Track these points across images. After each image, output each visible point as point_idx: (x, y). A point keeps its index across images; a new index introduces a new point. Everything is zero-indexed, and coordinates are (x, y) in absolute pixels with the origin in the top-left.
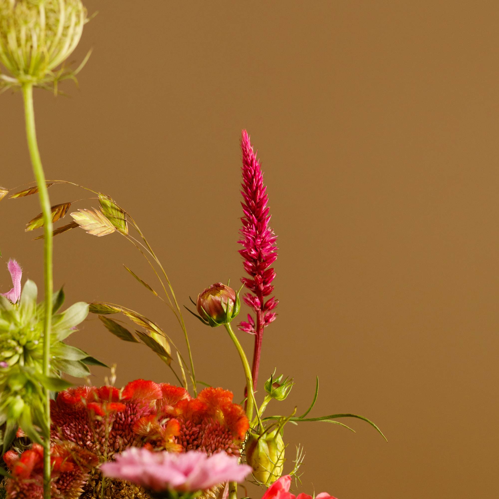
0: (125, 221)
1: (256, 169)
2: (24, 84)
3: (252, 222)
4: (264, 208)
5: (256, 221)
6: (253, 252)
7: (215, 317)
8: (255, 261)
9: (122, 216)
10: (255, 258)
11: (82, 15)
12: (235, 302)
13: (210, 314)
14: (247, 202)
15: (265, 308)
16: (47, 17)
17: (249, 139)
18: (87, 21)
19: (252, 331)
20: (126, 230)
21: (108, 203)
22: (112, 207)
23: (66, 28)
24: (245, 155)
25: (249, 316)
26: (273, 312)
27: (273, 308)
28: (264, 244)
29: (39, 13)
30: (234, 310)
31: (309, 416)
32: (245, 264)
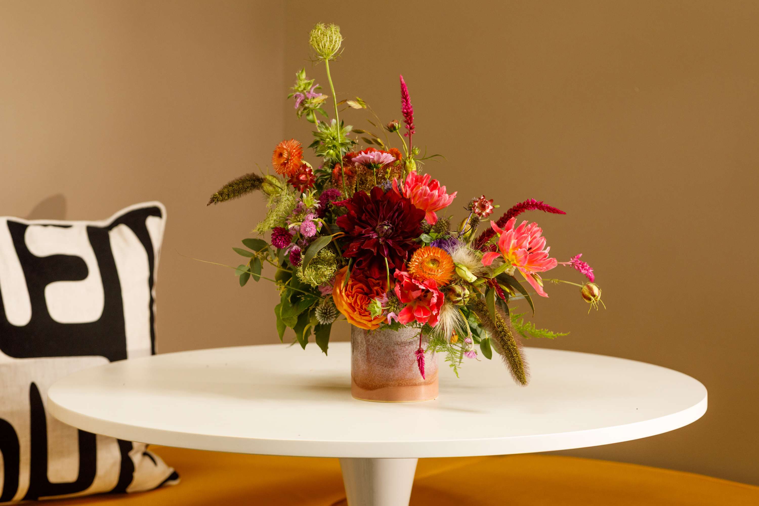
0: (365, 104)
1: (405, 86)
2: (325, 59)
3: (404, 102)
4: (408, 98)
5: (405, 101)
6: (405, 110)
7: (392, 129)
8: (406, 114)
9: (364, 103)
10: (406, 113)
11: (341, 38)
12: (398, 124)
13: (391, 128)
14: (403, 96)
15: (411, 128)
16: (330, 38)
17: (402, 77)
18: (343, 40)
19: (408, 136)
20: (365, 107)
21: (359, 99)
22: (361, 101)
23: (336, 41)
24: (401, 82)
25: (408, 133)
26: (414, 130)
27: (414, 128)
28: (409, 108)
29: (327, 38)
30: (398, 126)
31: (425, 158)
32: (404, 115)
